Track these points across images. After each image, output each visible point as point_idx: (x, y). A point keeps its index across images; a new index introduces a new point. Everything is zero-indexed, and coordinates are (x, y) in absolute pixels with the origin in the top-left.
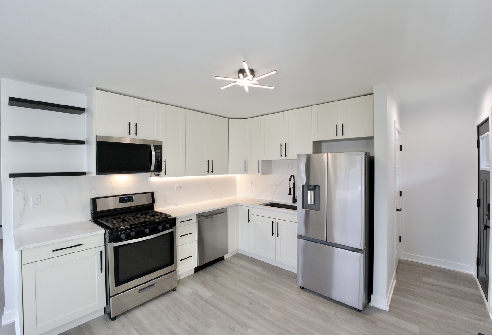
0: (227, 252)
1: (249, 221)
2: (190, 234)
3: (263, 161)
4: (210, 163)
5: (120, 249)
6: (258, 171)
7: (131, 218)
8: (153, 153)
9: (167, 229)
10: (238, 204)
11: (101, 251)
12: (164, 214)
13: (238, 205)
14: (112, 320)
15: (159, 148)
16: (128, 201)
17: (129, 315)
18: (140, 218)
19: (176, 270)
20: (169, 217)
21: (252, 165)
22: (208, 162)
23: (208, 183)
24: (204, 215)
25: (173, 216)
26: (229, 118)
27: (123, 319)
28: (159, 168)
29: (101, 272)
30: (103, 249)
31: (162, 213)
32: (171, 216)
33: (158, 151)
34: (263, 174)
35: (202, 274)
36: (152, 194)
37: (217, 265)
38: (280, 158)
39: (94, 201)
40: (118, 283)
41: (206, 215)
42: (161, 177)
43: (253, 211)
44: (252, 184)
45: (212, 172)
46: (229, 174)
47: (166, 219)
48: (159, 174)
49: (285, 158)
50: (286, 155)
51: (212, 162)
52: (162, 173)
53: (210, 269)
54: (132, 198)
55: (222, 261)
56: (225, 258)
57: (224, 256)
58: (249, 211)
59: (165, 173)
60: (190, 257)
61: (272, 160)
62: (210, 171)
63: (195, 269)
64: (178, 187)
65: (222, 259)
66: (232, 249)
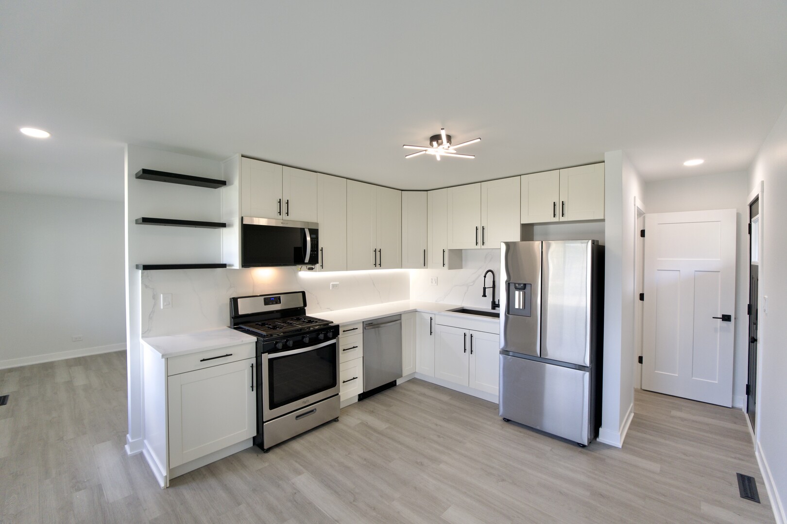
0: (401, 376)
1: (431, 333)
2: (354, 347)
3: (450, 250)
4: (378, 253)
5: (275, 362)
6: (444, 264)
7: (282, 324)
8: (308, 239)
9: (329, 339)
10: (416, 309)
11: (252, 364)
12: (323, 320)
13: (415, 311)
14: (265, 453)
15: (314, 232)
16: (274, 303)
17: (284, 447)
18: (294, 325)
19: (338, 394)
20: (330, 324)
21: (435, 256)
22: (375, 251)
23: (373, 282)
24: (372, 323)
25: (336, 323)
26: (402, 190)
27: (277, 451)
28: (314, 260)
29: (253, 391)
30: (254, 361)
31: (319, 320)
32: (332, 322)
33: (314, 236)
34: (450, 268)
35: (370, 403)
36: (303, 293)
37: (389, 392)
38: (474, 246)
39: (234, 301)
40: (273, 406)
41: (375, 323)
42: (316, 271)
43: (437, 320)
44: (432, 282)
45: (380, 264)
46: (401, 267)
47: (325, 327)
48: (313, 267)
49: (483, 247)
50: (483, 243)
51: (380, 251)
52: (318, 266)
53: (380, 397)
54: (279, 298)
55: (394, 388)
56: (398, 383)
57: (395, 381)
58: (431, 319)
59: (322, 266)
60: (354, 378)
61: (462, 250)
62: (378, 264)
63: (359, 395)
64: (334, 286)
65: (392, 385)
66: (407, 371)
